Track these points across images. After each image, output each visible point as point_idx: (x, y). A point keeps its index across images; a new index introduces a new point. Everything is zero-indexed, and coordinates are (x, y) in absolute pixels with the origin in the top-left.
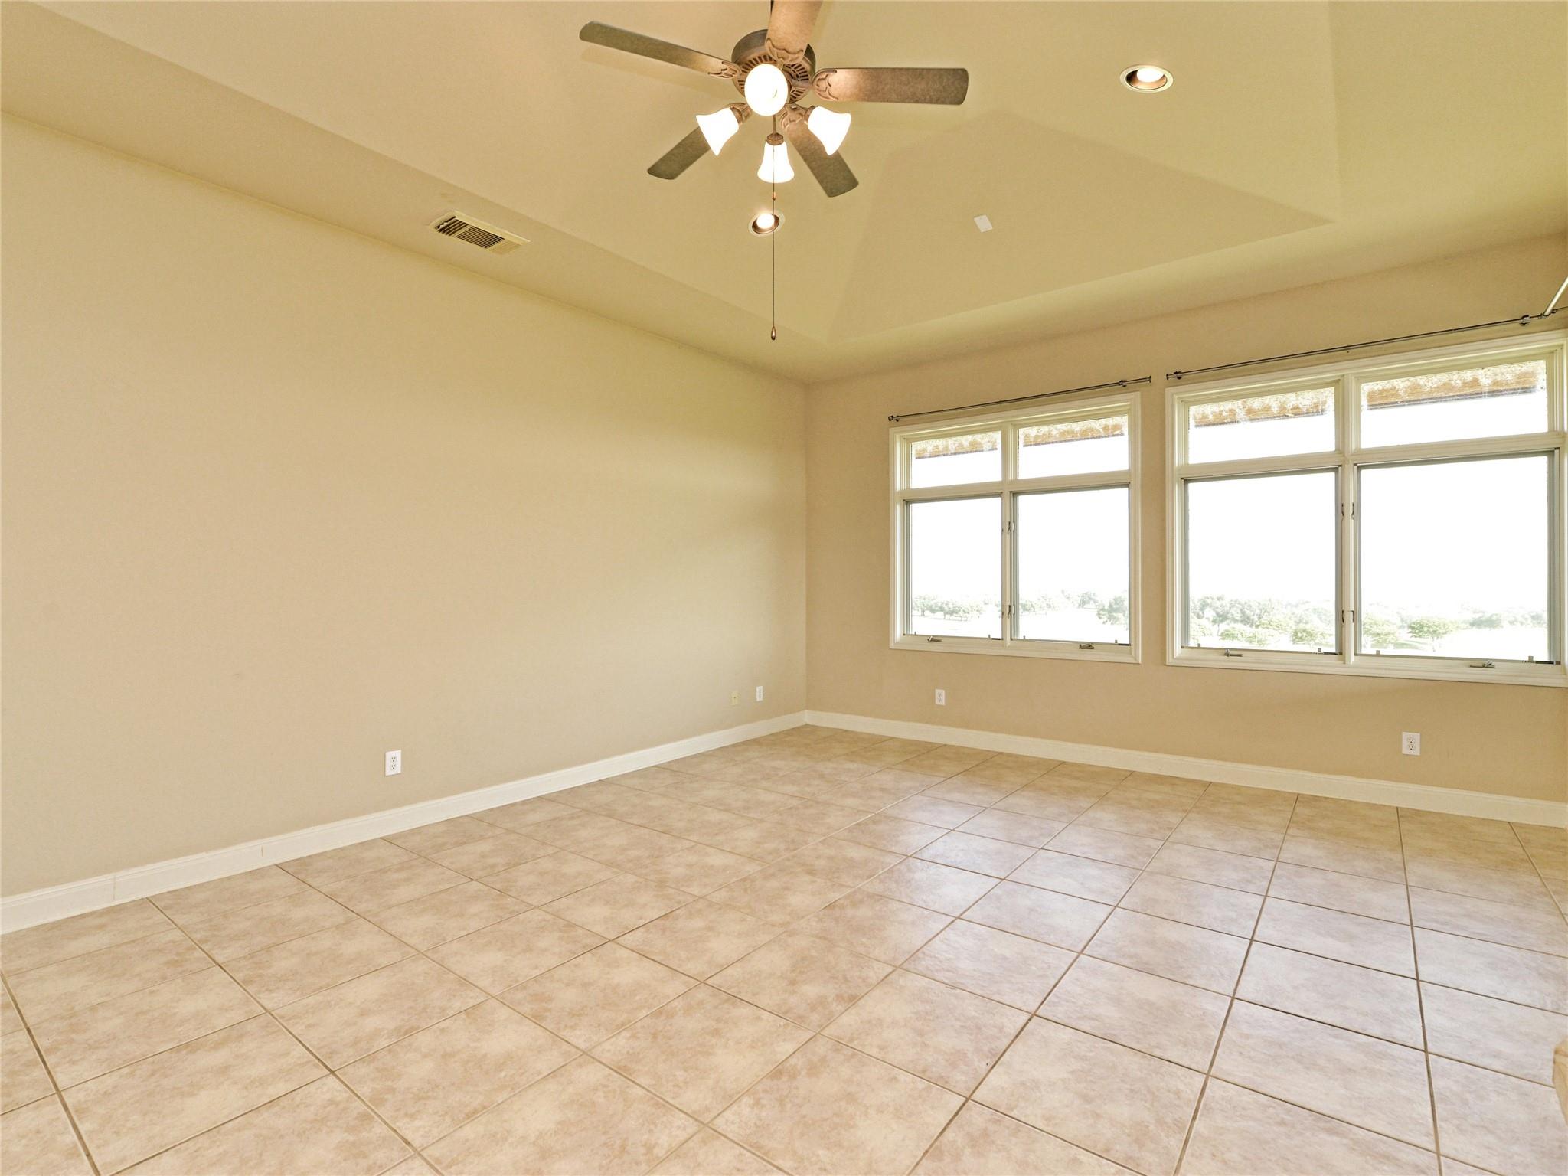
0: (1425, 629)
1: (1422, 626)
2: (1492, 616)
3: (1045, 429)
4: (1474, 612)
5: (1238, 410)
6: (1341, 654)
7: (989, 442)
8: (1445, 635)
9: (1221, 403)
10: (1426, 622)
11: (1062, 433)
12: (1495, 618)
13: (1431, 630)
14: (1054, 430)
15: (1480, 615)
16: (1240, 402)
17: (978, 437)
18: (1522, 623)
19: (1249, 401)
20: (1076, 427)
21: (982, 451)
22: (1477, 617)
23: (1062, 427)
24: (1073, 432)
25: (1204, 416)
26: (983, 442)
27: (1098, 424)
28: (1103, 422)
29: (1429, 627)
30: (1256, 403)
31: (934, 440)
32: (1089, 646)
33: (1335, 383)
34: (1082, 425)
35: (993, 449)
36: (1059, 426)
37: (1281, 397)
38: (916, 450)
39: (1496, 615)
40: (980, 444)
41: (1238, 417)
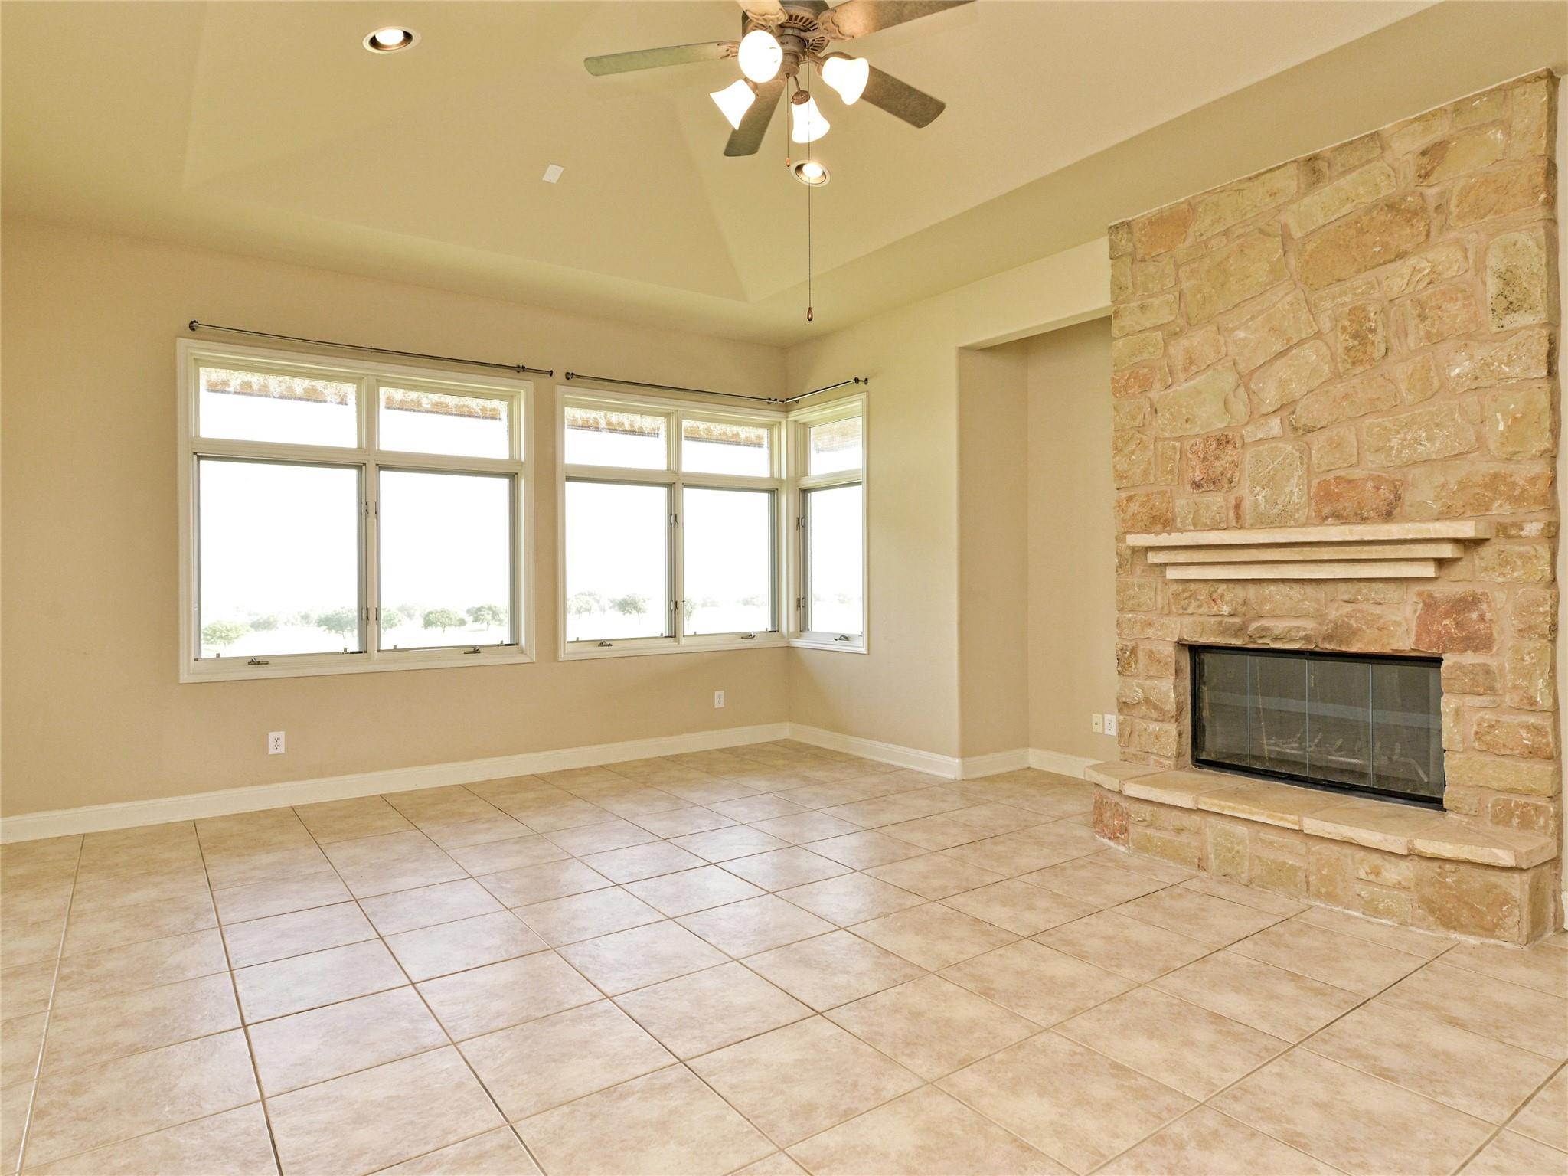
0: (218, 634)
1: (215, 632)
2: (269, 618)
3: (413, 395)
4: (250, 615)
5: (600, 420)
6: (675, 637)
7: (335, 394)
8: (235, 641)
9: (588, 411)
10: (218, 626)
11: (437, 404)
12: (271, 619)
13: (223, 635)
14: (425, 399)
15: (259, 617)
16: (602, 413)
17: (319, 385)
18: (293, 624)
19: (609, 414)
20: (452, 401)
21: (325, 402)
22: (255, 620)
23: (435, 397)
24: (447, 406)
25: (575, 420)
26: (326, 392)
27: (475, 404)
28: (481, 402)
29: (222, 632)
30: (615, 417)
31: (244, 373)
32: (475, 650)
33: (667, 415)
34: (458, 400)
35: (341, 403)
36: (431, 396)
37: (632, 417)
38: (208, 381)
39: (273, 616)
40: (322, 393)
41: (601, 426)
